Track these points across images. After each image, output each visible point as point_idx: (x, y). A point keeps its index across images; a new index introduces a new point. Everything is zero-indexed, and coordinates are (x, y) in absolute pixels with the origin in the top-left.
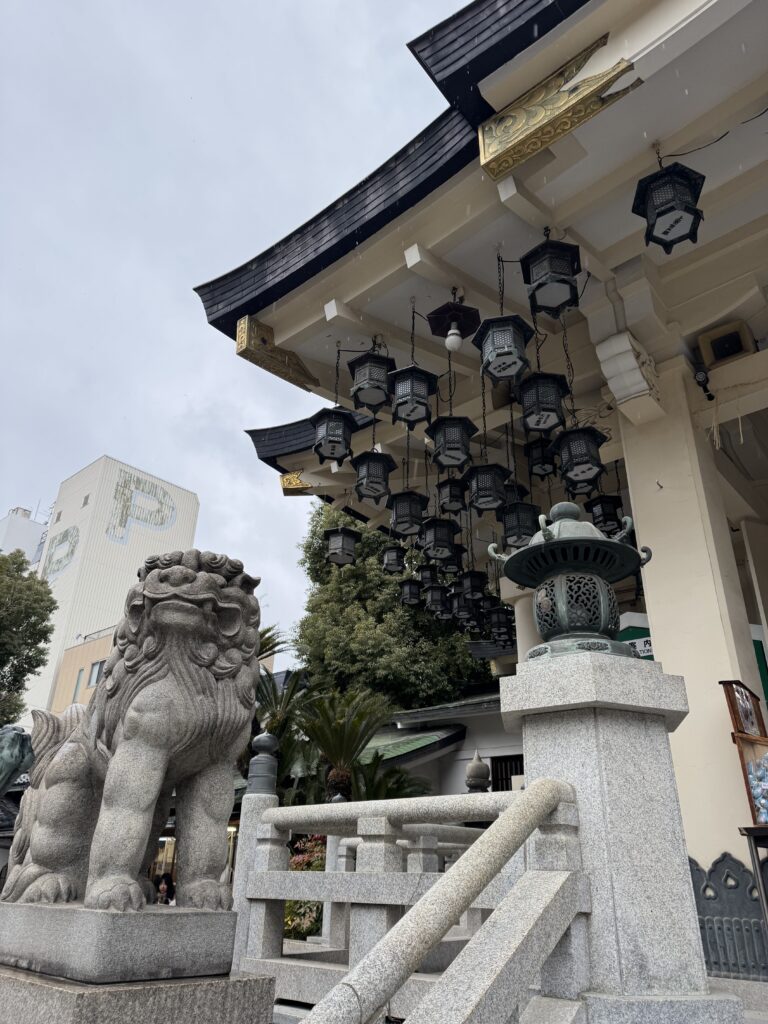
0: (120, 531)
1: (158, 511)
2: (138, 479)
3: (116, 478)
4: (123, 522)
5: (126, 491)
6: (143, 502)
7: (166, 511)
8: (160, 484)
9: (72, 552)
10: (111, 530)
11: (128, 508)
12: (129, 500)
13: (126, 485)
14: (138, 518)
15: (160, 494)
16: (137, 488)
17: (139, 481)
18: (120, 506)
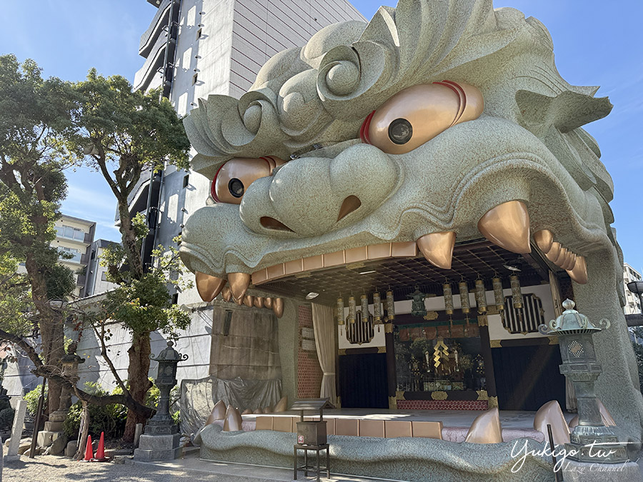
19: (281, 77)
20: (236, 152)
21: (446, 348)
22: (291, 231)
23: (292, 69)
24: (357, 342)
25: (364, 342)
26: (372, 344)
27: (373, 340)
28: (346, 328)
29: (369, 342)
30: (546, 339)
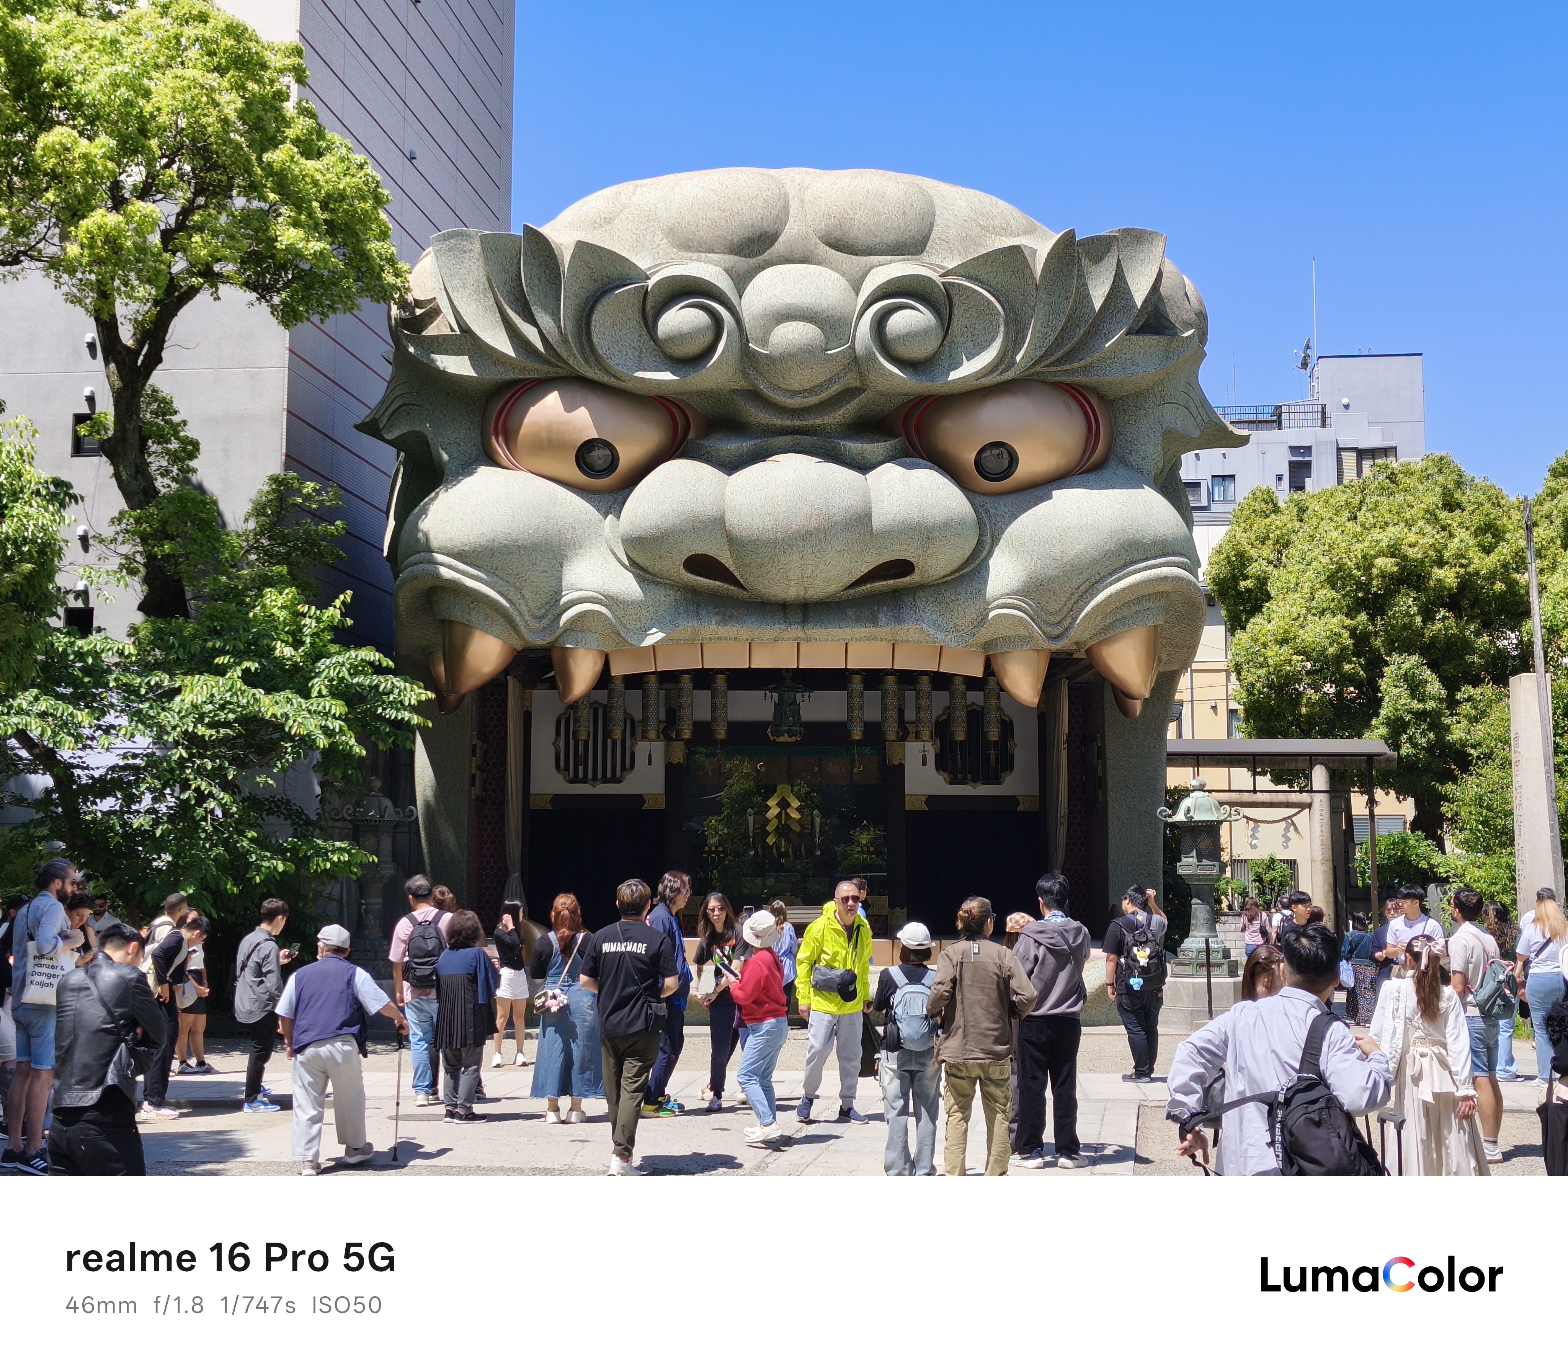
19: (753, 257)
21: (795, 804)
24: (584, 780)
25: (605, 780)
26: (628, 786)
27: (629, 777)
28: (554, 744)
29: (619, 781)
30: (1013, 800)
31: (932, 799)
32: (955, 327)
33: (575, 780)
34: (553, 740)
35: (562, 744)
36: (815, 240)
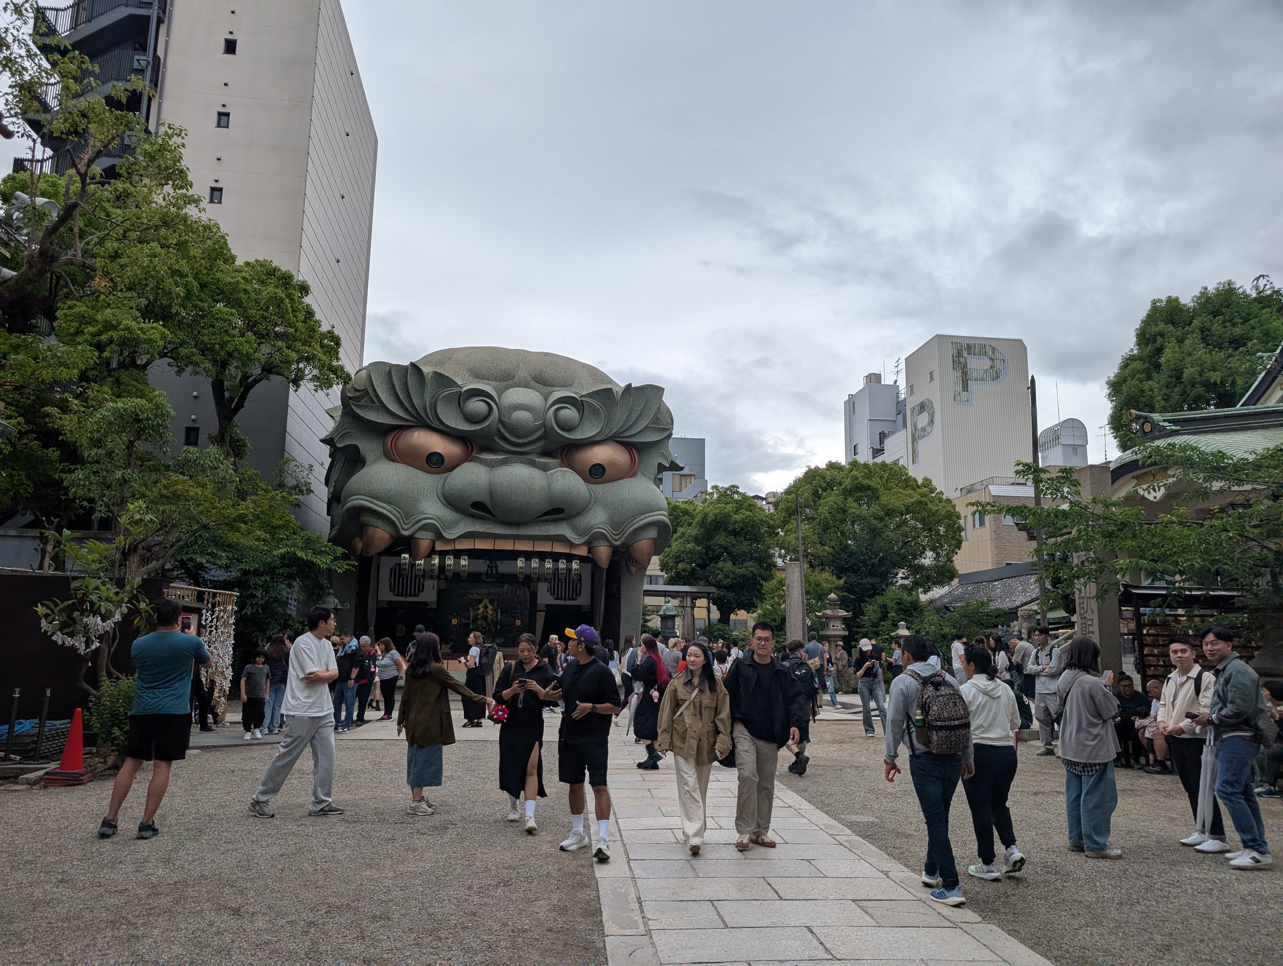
0: (964, 394)
1: (992, 367)
2: (968, 345)
3: (950, 352)
4: (965, 388)
5: (962, 360)
6: (978, 364)
7: (998, 364)
8: (987, 343)
9: (932, 421)
10: (958, 398)
11: (966, 372)
12: (965, 366)
13: (960, 354)
14: (976, 380)
15: (989, 350)
16: (969, 354)
17: (969, 347)
18: (959, 374)
19: (505, 383)
20: (444, 428)
21: (490, 607)
22: (492, 514)
23: (516, 380)
24: (402, 595)
25: (411, 595)
26: (420, 598)
27: (422, 595)
28: (390, 579)
29: (417, 596)
30: (580, 607)
31: (548, 606)
32: (584, 418)
33: (398, 595)
34: (388, 577)
35: (392, 579)
36: (529, 379)
